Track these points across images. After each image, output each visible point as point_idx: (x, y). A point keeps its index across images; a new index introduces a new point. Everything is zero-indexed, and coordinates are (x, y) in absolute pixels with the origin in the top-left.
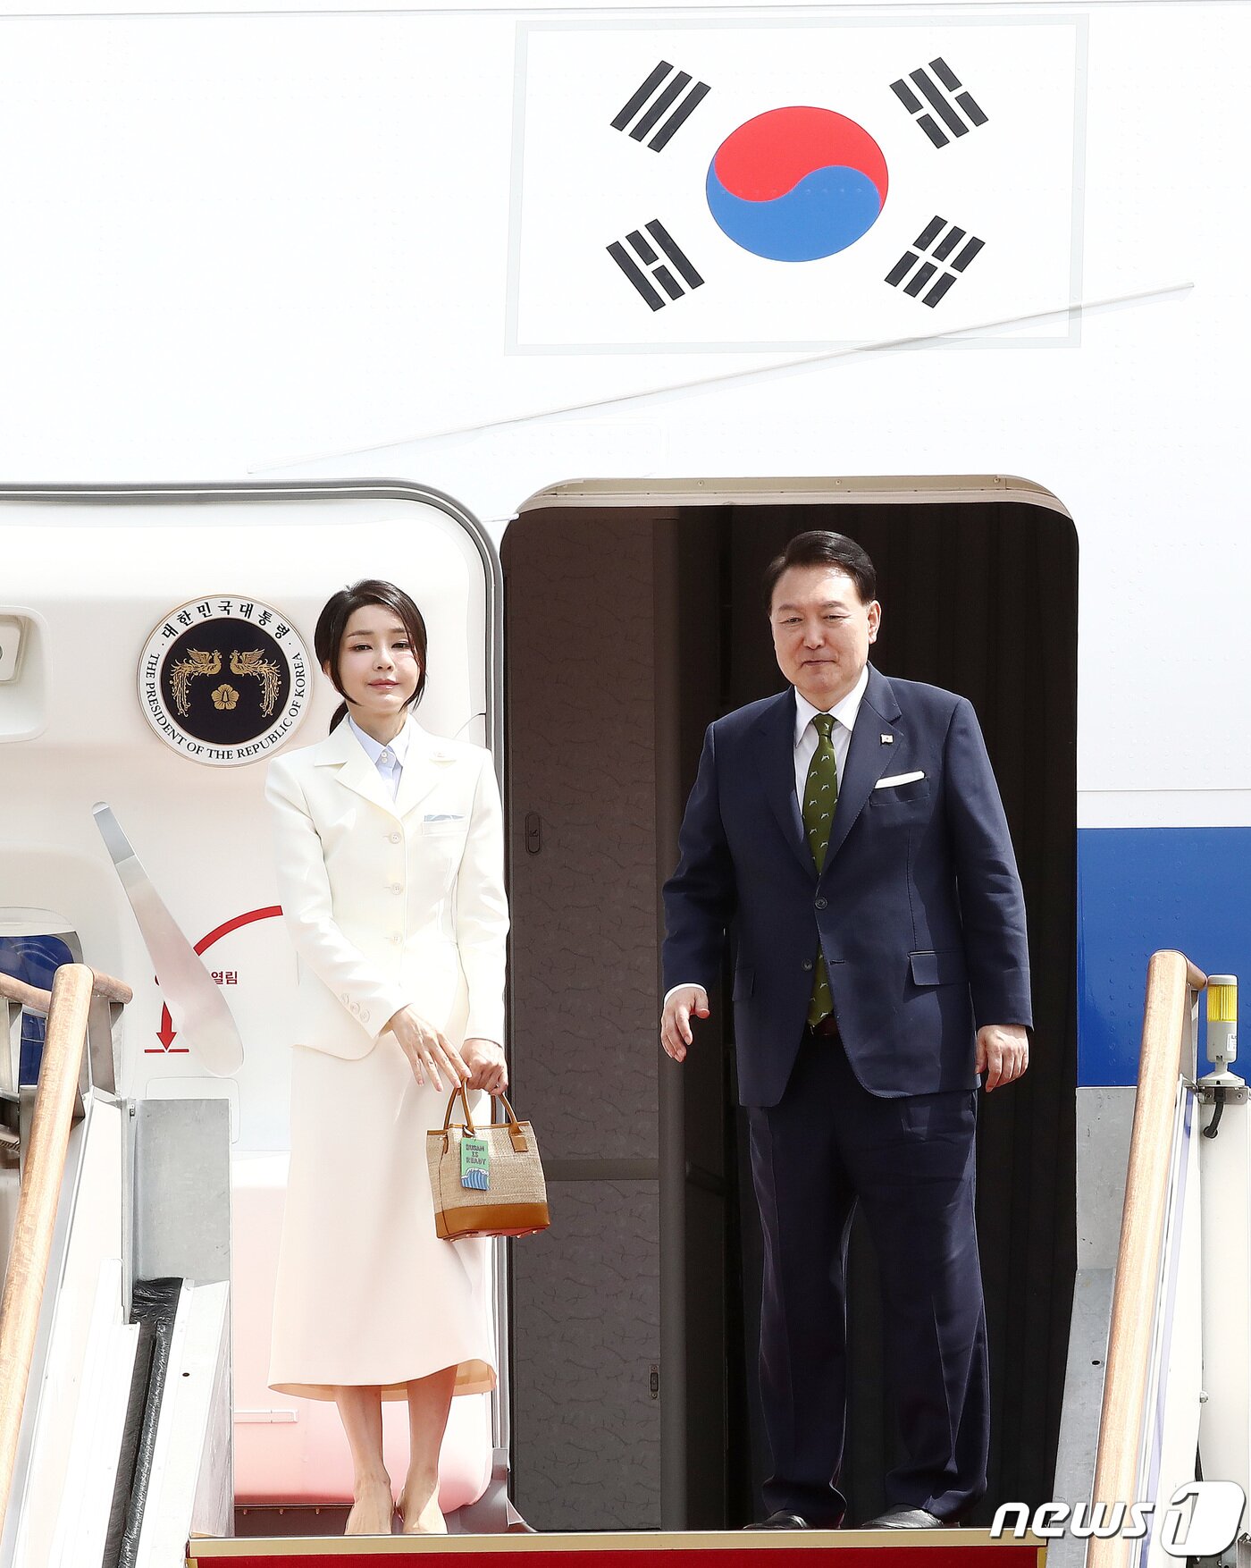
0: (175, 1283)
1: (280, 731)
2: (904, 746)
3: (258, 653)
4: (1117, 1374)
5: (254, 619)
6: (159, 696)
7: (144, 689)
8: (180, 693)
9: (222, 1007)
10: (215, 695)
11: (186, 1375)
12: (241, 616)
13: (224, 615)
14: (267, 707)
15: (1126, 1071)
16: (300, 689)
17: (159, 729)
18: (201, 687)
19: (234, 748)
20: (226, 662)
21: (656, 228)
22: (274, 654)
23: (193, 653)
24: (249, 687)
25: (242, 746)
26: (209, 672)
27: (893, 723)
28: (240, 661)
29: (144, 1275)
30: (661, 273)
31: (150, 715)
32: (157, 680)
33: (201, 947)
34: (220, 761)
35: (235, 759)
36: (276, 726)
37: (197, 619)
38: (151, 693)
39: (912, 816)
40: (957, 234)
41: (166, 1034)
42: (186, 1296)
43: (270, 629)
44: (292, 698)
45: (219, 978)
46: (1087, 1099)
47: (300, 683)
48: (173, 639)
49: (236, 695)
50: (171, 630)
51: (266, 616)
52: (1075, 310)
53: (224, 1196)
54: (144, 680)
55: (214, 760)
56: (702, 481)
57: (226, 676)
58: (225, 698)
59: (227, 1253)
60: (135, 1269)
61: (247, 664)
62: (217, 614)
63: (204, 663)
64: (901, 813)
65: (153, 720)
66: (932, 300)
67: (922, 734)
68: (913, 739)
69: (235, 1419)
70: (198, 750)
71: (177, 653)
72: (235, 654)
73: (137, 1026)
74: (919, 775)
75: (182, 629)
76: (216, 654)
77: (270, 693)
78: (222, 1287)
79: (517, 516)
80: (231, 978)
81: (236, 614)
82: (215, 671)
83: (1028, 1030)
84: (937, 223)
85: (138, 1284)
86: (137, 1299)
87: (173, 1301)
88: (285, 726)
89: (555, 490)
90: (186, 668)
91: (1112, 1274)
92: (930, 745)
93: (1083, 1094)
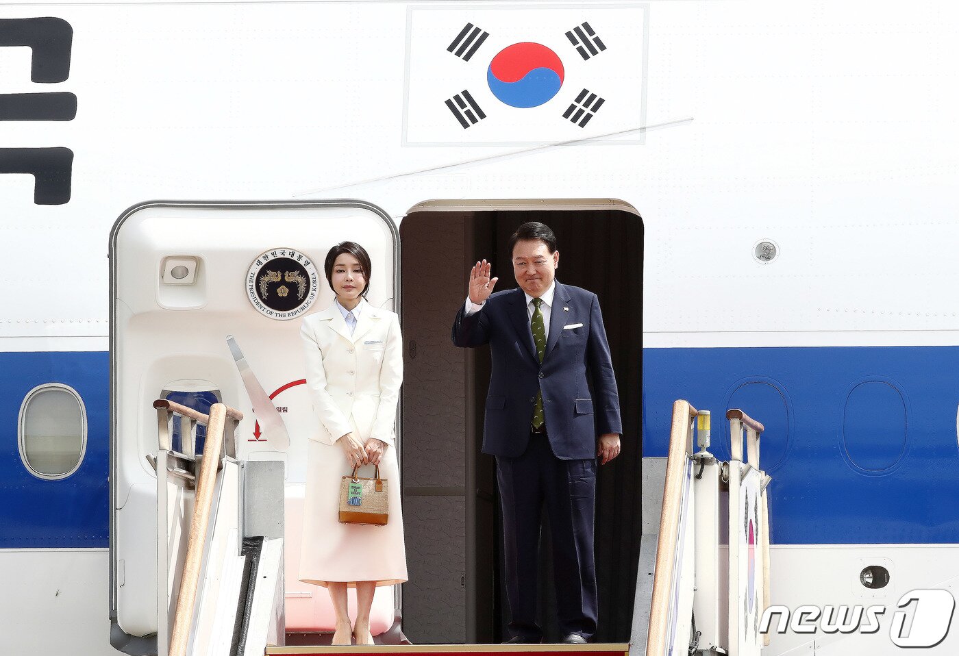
0: (261, 539)
1: (306, 305)
2: (573, 312)
3: (297, 273)
4: (659, 579)
5: (295, 258)
6: (255, 290)
7: (248, 287)
8: (264, 289)
9: (281, 422)
10: (278, 290)
11: (265, 577)
12: (290, 257)
13: (282, 256)
14: (300, 296)
15: (663, 451)
16: (314, 288)
17: (255, 304)
18: (273, 287)
19: (286, 312)
20: (283, 276)
21: (466, 93)
22: (304, 273)
23: (269, 272)
24: (293, 287)
25: (290, 312)
26: (276, 280)
27: (568, 303)
28: (289, 276)
29: (247, 535)
30: (468, 113)
31: (251, 298)
32: (254, 284)
33: (272, 397)
34: (281, 318)
35: (287, 318)
36: (304, 303)
37: (271, 258)
38: (251, 289)
39: (578, 342)
40: (593, 97)
41: (257, 434)
42: (265, 544)
43: (302, 262)
44: (311, 291)
45: (279, 409)
46: (646, 462)
47: (315, 285)
48: (261, 266)
49: (287, 290)
50: (260, 262)
51: (300, 257)
52: (643, 129)
53: (282, 501)
54: (248, 283)
55: (278, 318)
56: (485, 201)
57: (283, 282)
58: (283, 292)
59: (283, 526)
60: (243, 533)
61: (292, 277)
62: (279, 256)
63: (273, 276)
64: (574, 340)
65: (252, 301)
66: (582, 124)
67: (580, 308)
68: (576, 310)
69: (286, 596)
70: (271, 313)
71: (263, 272)
72: (287, 273)
73: (244, 430)
74: (581, 325)
75: (264, 262)
76: (279, 273)
77: (302, 289)
78: (280, 540)
79: (406, 215)
80: (285, 410)
81: (287, 256)
82: (279, 280)
83: (620, 435)
84: (585, 92)
85: (245, 539)
86: (244, 545)
87: (260, 546)
88: (308, 304)
89: (423, 204)
90: (266, 279)
91: (657, 536)
92: (583, 312)
93: (644, 460)
